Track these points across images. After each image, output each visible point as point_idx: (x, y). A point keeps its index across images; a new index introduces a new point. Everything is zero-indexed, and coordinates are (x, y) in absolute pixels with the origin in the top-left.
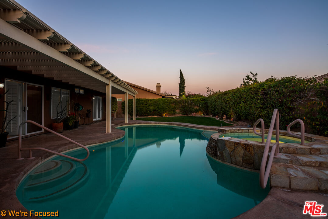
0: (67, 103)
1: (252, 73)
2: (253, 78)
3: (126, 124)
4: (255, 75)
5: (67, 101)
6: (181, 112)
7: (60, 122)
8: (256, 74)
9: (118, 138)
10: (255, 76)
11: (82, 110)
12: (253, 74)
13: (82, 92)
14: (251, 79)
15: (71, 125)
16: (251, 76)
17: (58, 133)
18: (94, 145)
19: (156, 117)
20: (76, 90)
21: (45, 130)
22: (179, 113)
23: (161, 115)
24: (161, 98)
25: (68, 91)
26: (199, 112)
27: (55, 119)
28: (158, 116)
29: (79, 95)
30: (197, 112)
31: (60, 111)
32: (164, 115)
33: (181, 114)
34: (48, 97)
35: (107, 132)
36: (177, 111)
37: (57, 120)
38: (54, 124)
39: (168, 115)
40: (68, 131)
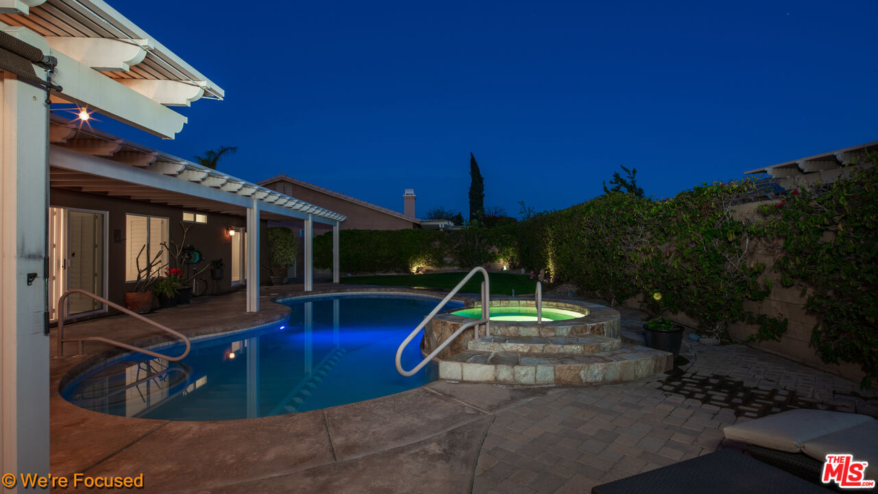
0: (162, 247)
1: (624, 168)
2: (629, 181)
3: (308, 293)
4: (631, 173)
5: (161, 244)
6: (457, 262)
7: (145, 291)
8: (634, 172)
9: (269, 322)
10: (632, 176)
11: (199, 262)
12: (627, 170)
13: (201, 219)
14: (624, 183)
15: (171, 297)
16: (624, 175)
17: (140, 314)
18: (210, 336)
19: (395, 274)
20: (187, 217)
21: (110, 308)
22: (451, 264)
23: (407, 269)
24: (411, 227)
25: (166, 221)
26: (499, 262)
27: (132, 284)
28: (400, 272)
29: (194, 225)
30: (494, 262)
31: (143, 265)
32: (414, 269)
33: (456, 268)
34: (118, 237)
35: (248, 311)
36: (446, 259)
37: (138, 285)
38: (131, 296)
39: (424, 270)
40: (165, 310)
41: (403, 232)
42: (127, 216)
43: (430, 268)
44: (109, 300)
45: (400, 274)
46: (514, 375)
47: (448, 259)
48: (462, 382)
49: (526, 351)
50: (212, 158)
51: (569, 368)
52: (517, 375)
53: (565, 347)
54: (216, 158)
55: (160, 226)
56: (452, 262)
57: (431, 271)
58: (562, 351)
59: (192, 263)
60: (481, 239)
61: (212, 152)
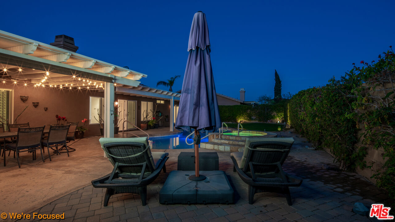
5: (150, 110)
6: (257, 119)
7: (146, 124)
11: (161, 116)
13: (162, 102)
15: (152, 126)
19: (231, 123)
20: (158, 102)
22: (254, 120)
23: (236, 121)
24: (239, 104)
25: (152, 103)
26: (277, 119)
27: (142, 122)
28: (233, 122)
29: (160, 104)
30: (274, 119)
31: (145, 116)
32: (239, 121)
33: (257, 121)
34: (139, 108)
35: (170, 131)
36: (252, 117)
37: (144, 122)
38: (142, 125)
39: (243, 122)
40: (150, 130)
41: (235, 106)
42: (142, 102)
43: (246, 121)
44: (137, 126)
45: (234, 123)
46: (218, 148)
47: (254, 117)
48: (205, 149)
49: (227, 143)
50: (173, 80)
51: (235, 148)
52: (219, 148)
53: (239, 142)
54: (174, 80)
55: (150, 104)
56: (255, 119)
57: (246, 122)
58: (238, 144)
59: (159, 116)
60: (268, 109)
61: (172, 78)
